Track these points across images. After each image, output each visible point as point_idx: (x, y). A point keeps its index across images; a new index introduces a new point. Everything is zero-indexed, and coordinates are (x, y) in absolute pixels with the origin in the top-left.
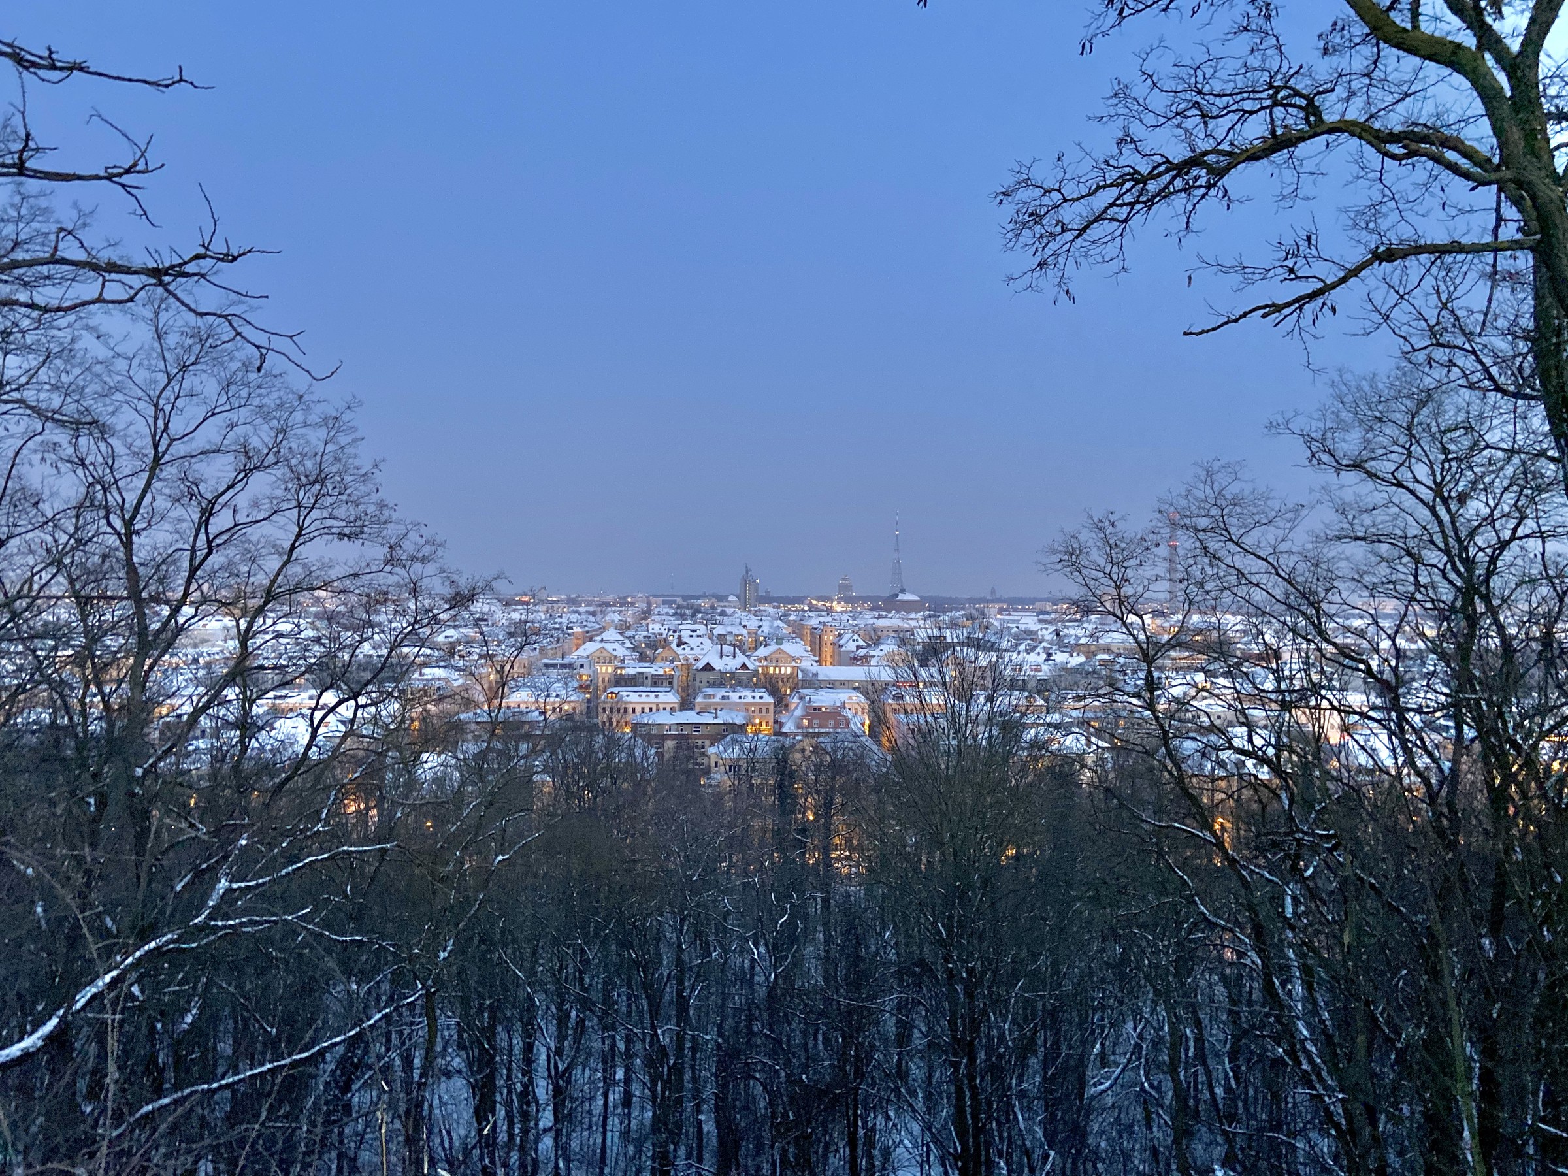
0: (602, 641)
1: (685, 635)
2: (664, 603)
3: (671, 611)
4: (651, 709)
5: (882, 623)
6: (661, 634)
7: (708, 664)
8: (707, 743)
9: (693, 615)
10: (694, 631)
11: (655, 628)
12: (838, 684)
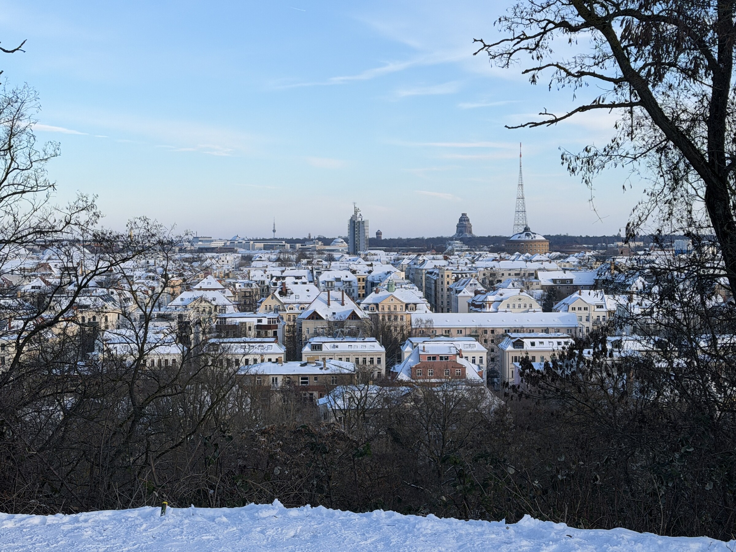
0: (200, 289)
1: (289, 281)
2: (265, 248)
3: (274, 257)
4: (255, 361)
5: (504, 265)
6: (263, 282)
7: (315, 313)
8: (316, 394)
9: (298, 261)
10: (297, 278)
11: (257, 275)
12: (454, 332)
